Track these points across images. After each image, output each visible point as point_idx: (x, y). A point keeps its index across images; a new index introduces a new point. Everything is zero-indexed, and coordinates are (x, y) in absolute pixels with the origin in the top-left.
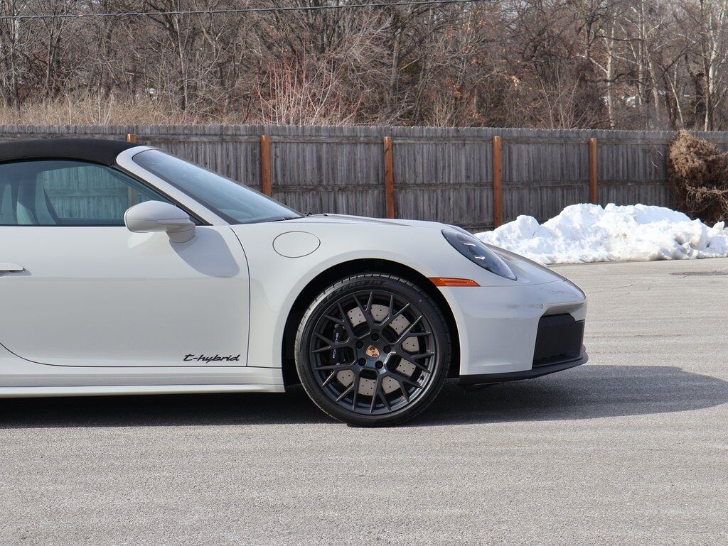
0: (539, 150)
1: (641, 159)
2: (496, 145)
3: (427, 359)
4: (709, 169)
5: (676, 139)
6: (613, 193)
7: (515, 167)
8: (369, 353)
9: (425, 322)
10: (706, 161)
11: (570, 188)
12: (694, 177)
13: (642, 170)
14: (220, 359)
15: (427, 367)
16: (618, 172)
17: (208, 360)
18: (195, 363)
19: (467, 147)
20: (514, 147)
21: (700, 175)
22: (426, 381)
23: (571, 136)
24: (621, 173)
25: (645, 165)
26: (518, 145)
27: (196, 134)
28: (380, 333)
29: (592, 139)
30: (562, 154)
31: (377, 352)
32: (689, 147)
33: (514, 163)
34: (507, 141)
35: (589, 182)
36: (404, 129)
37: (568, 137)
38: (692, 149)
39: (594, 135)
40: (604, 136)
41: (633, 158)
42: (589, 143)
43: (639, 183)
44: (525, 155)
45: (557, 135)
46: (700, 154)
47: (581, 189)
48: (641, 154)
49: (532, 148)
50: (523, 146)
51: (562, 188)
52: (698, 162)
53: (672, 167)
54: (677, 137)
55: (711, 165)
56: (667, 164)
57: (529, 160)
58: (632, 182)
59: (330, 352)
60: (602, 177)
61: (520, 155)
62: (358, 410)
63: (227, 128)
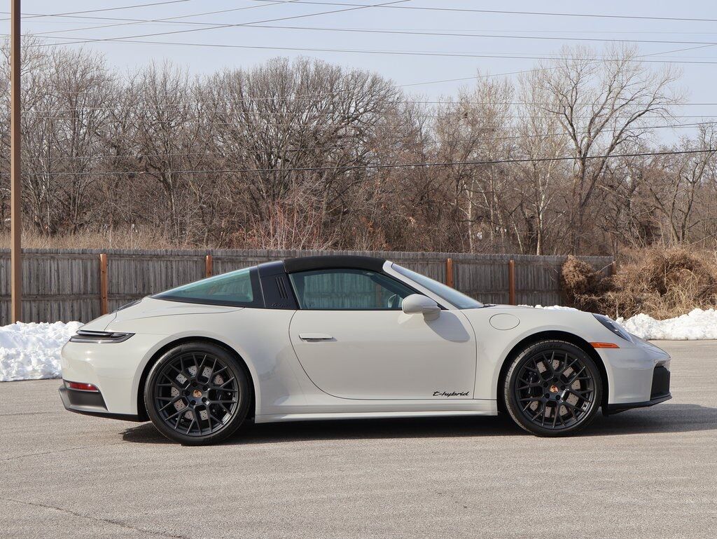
0: (476, 268)
1: (543, 275)
2: (449, 265)
3: (587, 394)
4: (589, 283)
5: (565, 262)
6: (525, 298)
7: (461, 280)
8: (552, 390)
9: (587, 371)
10: (586, 277)
11: (497, 294)
12: (579, 288)
13: (543, 283)
14: (456, 394)
15: (588, 399)
16: (528, 283)
17: (449, 395)
18: (440, 397)
19: (430, 266)
20: (460, 266)
21: (583, 286)
22: (587, 407)
23: (497, 259)
24: (530, 284)
25: (545, 278)
26: (463, 265)
27: (252, 256)
28: (559, 378)
29: (511, 261)
30: (491, 271)
31: (556, 389)
32: (575, 267)
33: (460, 277)
34: (456, 262)
35: (509, 291)
36: (388, 254)
37: (495, 260)
38: (577, 269)
39: (512, 258)
40: (519, 259)
41: (538, 274)
42: (509, 264)
43: (541, 292)
44: (467, 271)
45: (488, 258)
46: (582, 272)
47: (504, 295)
48: (543, 272)
49: (472, 267)
50: (466, 266)
51: (492, 294)
52: (582, 278)
53: (564, 280)
54: (567, 260)
55: (590, 279)
56: (560, 278)
57: (470, 276)
58: (537, 291)
59: (527, 389)
60: (518, 288)
61: (464, 272)
62: (546, 426)
63: (272, 251)
